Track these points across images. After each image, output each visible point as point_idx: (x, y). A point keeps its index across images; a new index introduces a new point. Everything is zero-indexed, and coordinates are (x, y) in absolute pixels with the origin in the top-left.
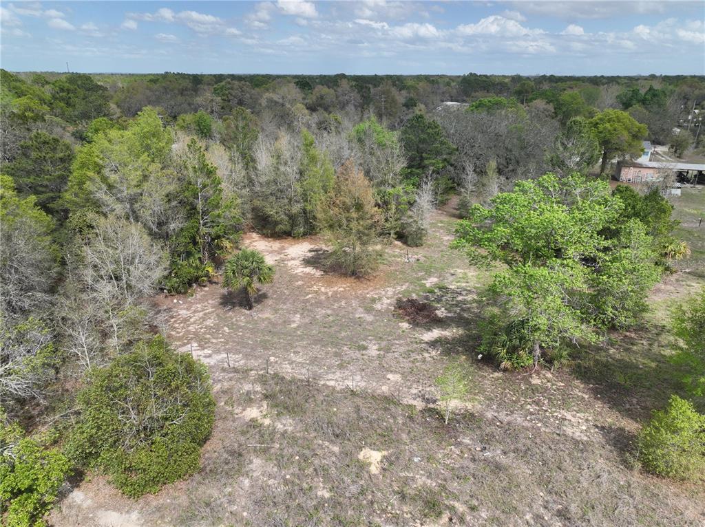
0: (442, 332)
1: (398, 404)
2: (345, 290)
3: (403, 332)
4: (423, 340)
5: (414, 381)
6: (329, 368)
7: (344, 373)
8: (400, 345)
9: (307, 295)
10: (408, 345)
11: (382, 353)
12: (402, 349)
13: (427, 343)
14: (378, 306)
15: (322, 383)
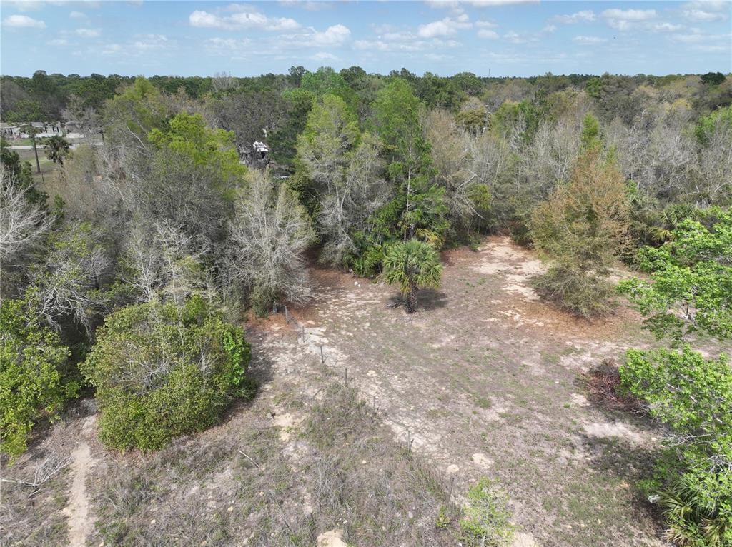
0: (630, 433)
1: (445, 498)
2: (545, 326)
3: (567, 407)
4: (582, 430)
5: (504, 481)
6: (416, 410)
7: (426, 424)
8: (540, 423)
9: (491, 317)
10: (553, 426)
11: (503, 421)
12: (537, 429)
13: (586, 437)
14: (567, 361)
15: (388, 423)
